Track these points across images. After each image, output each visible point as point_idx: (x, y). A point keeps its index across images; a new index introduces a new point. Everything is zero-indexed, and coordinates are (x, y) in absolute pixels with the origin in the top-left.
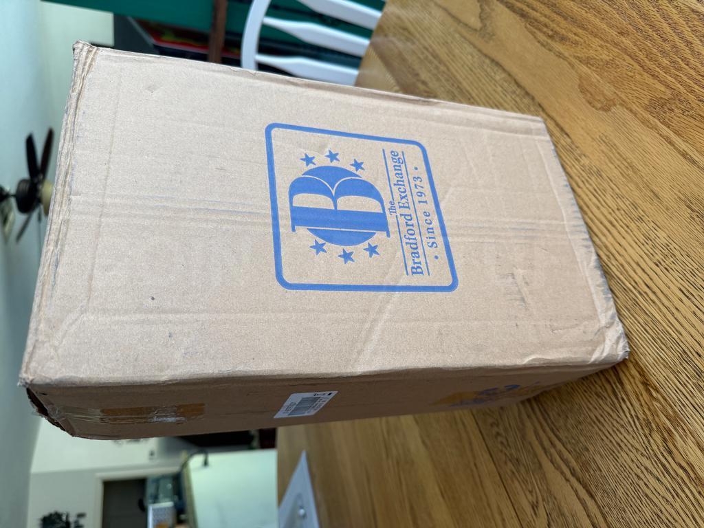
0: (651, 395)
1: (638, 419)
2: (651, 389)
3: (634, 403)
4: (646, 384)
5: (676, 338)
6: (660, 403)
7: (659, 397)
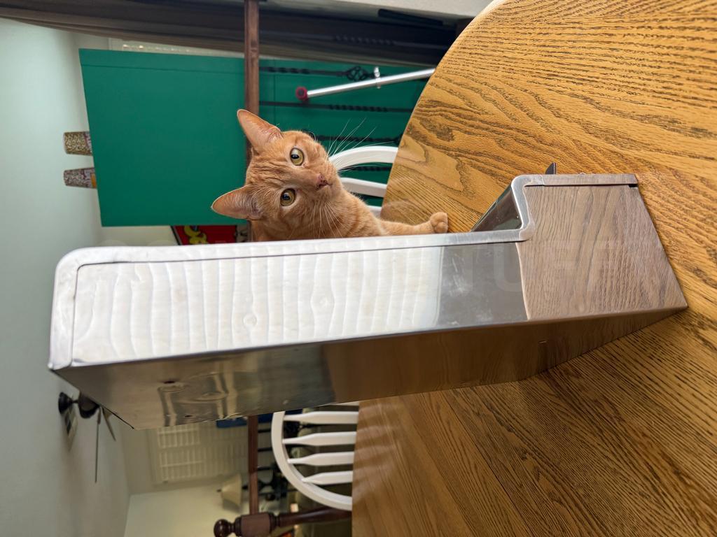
0: (685, 483)
1: (683, 511)
2: (684, 478)
3: (675, 496)
4: (678, 473)
5: (687, 422)
6: (695, 489)
7: (693, 483)
